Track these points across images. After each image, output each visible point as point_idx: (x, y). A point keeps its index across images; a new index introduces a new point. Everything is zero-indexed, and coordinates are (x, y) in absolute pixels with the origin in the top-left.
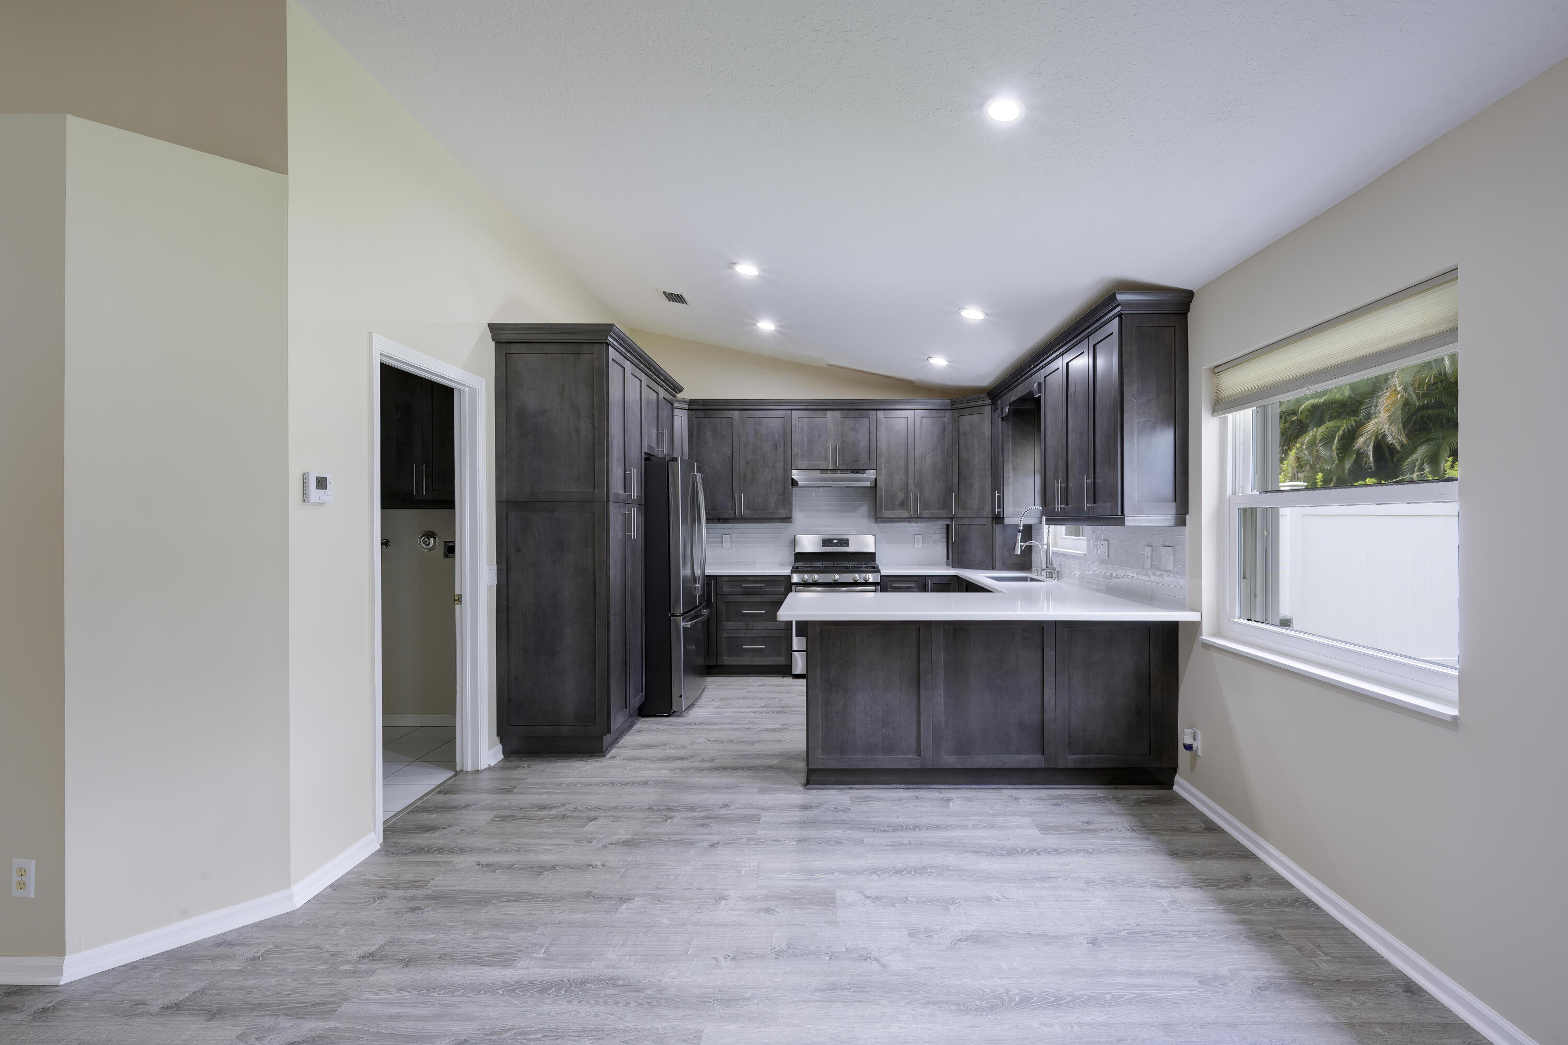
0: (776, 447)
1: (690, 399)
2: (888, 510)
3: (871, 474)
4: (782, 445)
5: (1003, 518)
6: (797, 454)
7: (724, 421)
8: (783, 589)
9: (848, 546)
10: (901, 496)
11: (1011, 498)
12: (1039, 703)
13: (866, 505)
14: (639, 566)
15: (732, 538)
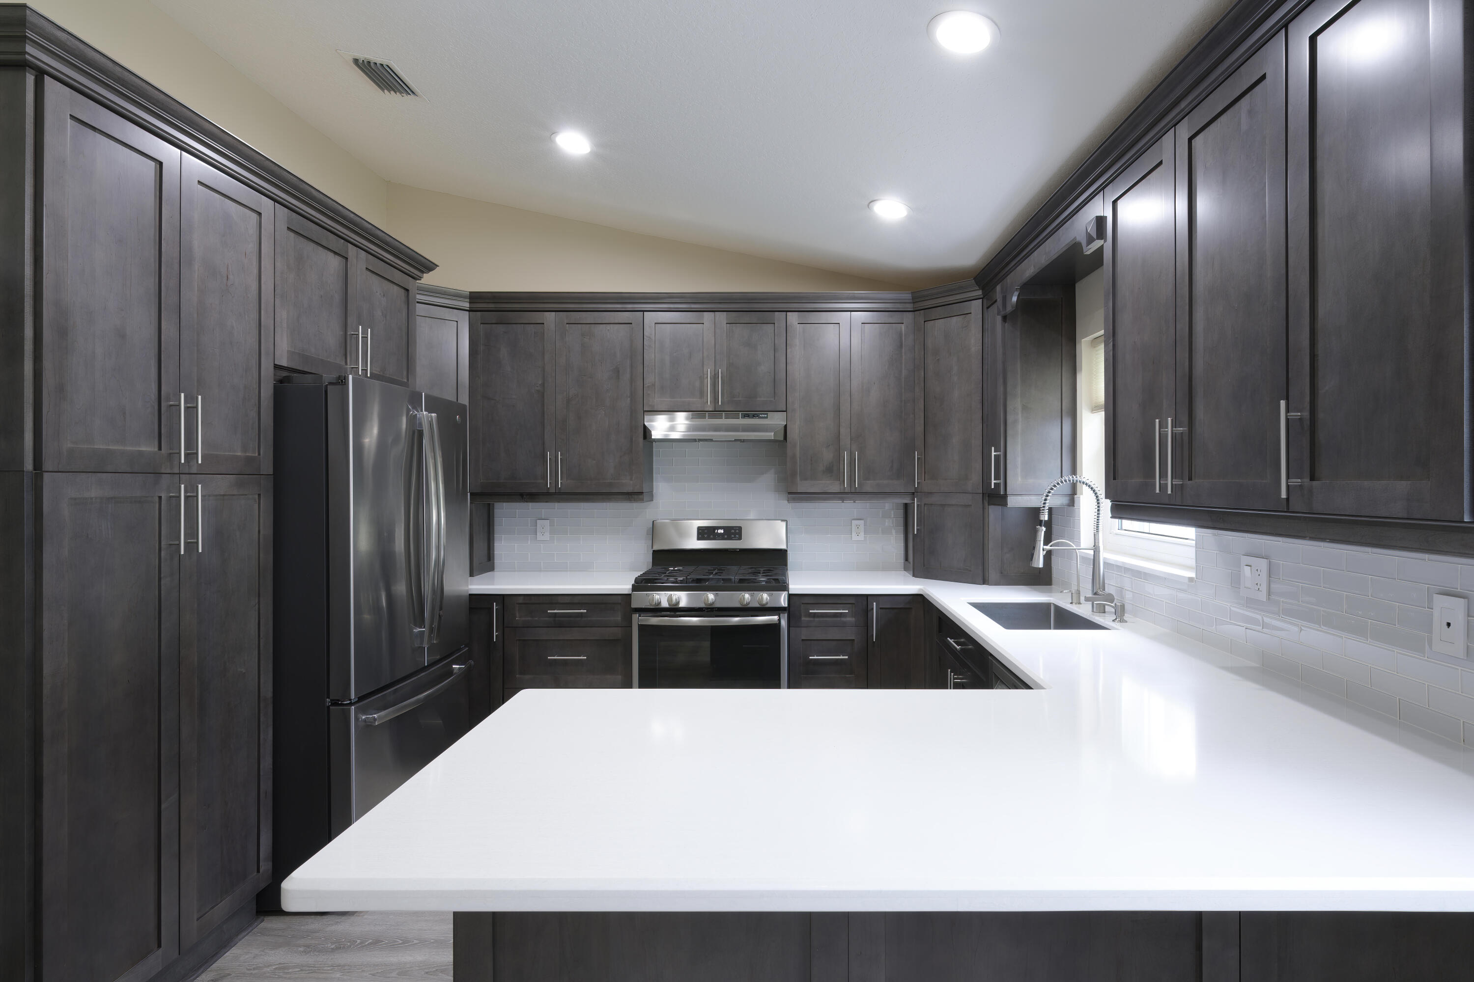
0: (617, 372)
1: (470, 292)
2: (806, 479)
3: (777, 420)
4: (629, 370)
5: (1005, 496)
6: (654, 385)
7: (531, 329)
8: (619, 618)
9: (741, 538)
10: (828, 456)
11: (1019, 460)
13: (773, 471)
15: (552, 525)
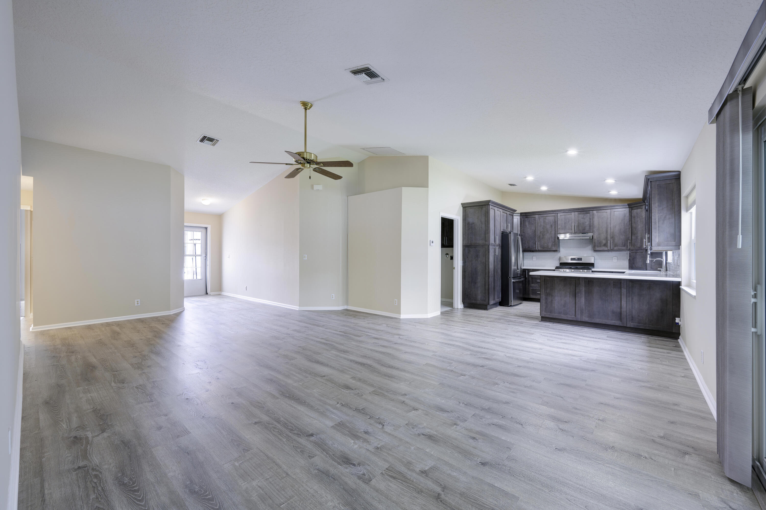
0: (552, 226)
1: (520, 213)
2: (598, 247)
3: (590, 234)
4: (554, 225)
6: (560, 228)
7: (532, 219)
9: (581, 260)
10: (604, 242)
12: (620, 305)
13: (591, 246)
14: (500, 264)
15: (536, 257)
